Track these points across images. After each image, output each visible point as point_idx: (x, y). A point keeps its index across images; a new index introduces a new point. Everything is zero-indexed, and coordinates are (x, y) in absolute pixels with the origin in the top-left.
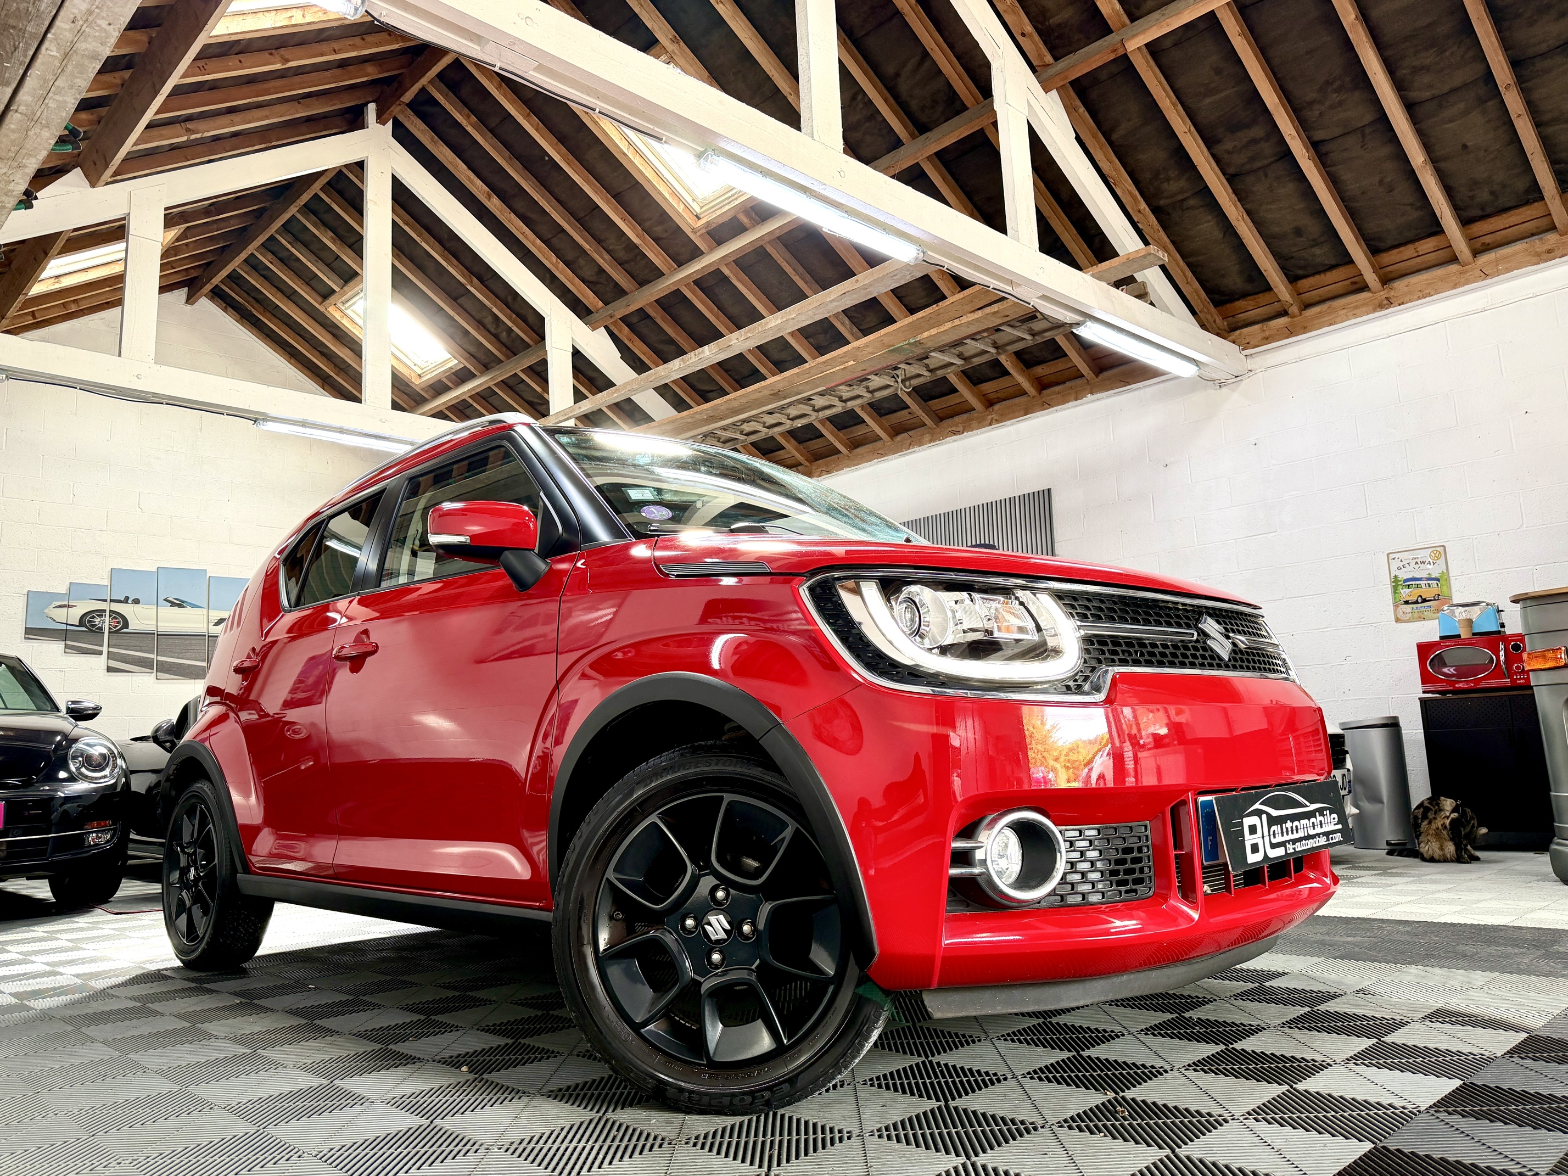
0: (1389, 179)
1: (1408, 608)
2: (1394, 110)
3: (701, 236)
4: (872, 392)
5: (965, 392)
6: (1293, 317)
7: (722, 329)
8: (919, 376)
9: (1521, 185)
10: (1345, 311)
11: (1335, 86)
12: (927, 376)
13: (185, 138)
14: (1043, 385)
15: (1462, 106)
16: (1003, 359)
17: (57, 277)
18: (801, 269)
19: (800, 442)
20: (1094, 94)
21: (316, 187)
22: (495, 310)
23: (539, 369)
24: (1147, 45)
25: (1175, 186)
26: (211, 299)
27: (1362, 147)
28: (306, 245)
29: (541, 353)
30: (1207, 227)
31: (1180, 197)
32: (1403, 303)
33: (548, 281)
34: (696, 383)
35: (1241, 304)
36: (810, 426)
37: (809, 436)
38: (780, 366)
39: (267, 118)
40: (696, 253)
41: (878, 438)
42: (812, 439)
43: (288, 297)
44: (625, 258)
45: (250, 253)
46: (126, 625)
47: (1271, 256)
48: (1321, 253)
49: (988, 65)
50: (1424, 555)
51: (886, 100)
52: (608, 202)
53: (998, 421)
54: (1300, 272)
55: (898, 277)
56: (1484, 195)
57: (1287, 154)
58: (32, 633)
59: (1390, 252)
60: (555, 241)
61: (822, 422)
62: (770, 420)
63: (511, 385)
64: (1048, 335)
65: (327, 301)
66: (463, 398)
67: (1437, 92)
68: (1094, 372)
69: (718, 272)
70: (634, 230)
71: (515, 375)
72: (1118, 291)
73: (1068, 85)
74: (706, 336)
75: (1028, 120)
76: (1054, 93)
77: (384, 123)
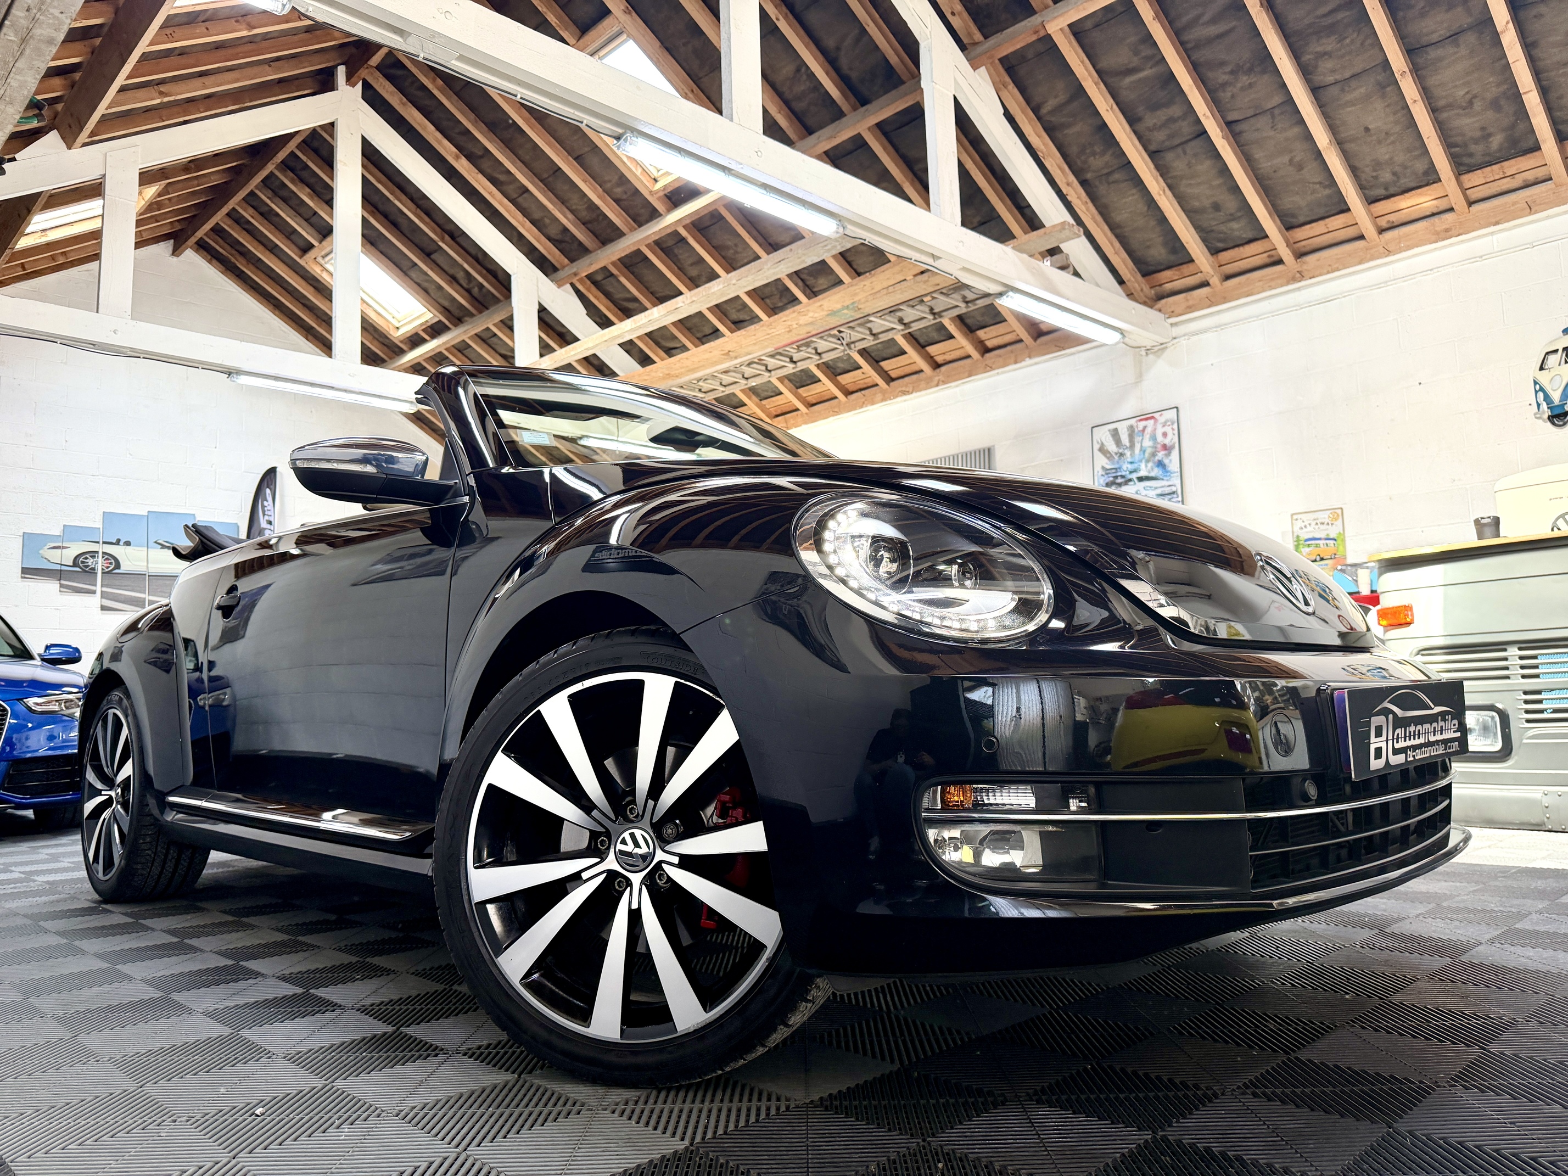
0: (1297, 159)
2: (1299, 93)
3: (659, 199)
4: (819, 354)
5: (913, 355)
6: (1214, 288)
7: (682, 288)
8: (863, 340)
9: (1420, 166)
10: (1261, 283)
11: (1245, 68)
12: (870, 341)
13: (158, 101)
14: (985, 349)
15: (1362, 91)
16: (947, 322)
17: (44, 230)
18: (755, 233)
19: (761, 398)
20: (1022, 71)
21: (292, 146)
22: (466, 266)
23: (509, 323)
24: (1069, 25)
25: (1099, 161)
26: (197, 251)
27: (1273, 127)
28: (285, 200)
29: (509, 308)
30: (1130, 202)
31: (1105, 171)
32: (1314, 277)
33: (515, 241)
34: (660, 340)
35: (1167, 274)
36: (769, 384)
37: (769, 393)
38: (739, 325)
39: (237, 80)
40: (654, 214)
41: (834, 398)
42: (771, 396)
43: (271, 251)
44: (588, 218)
45: (231, 207)
46: (118, 566)
47: (1192, 229)
48: (1238, 228)
49: (916, 43)
50: (1324, 517)
51: (827, 74)
52: (569, 164)
53: (944, 382)
54: (1220, 245)
55: (829, 247)
56: (1386, 176)
57: (1202, 133)
58: (27, 572)
59: (1303, 228)
60: (520, 200)
61: (779, 380)
62: (727, 378)
63: (483, 339)
64: (981, 303)
65: (308, 256)
66: (439, 349)
67: (1338, 77)
68: (1032, 337)
69: (676, 233)
70: (595, 191)
71: (488, 329)
72: (1041, 263)
73: (997, 62)
74: (664, 295)
75: (955, 98)
76: (983, 69)
77: (353, 85)
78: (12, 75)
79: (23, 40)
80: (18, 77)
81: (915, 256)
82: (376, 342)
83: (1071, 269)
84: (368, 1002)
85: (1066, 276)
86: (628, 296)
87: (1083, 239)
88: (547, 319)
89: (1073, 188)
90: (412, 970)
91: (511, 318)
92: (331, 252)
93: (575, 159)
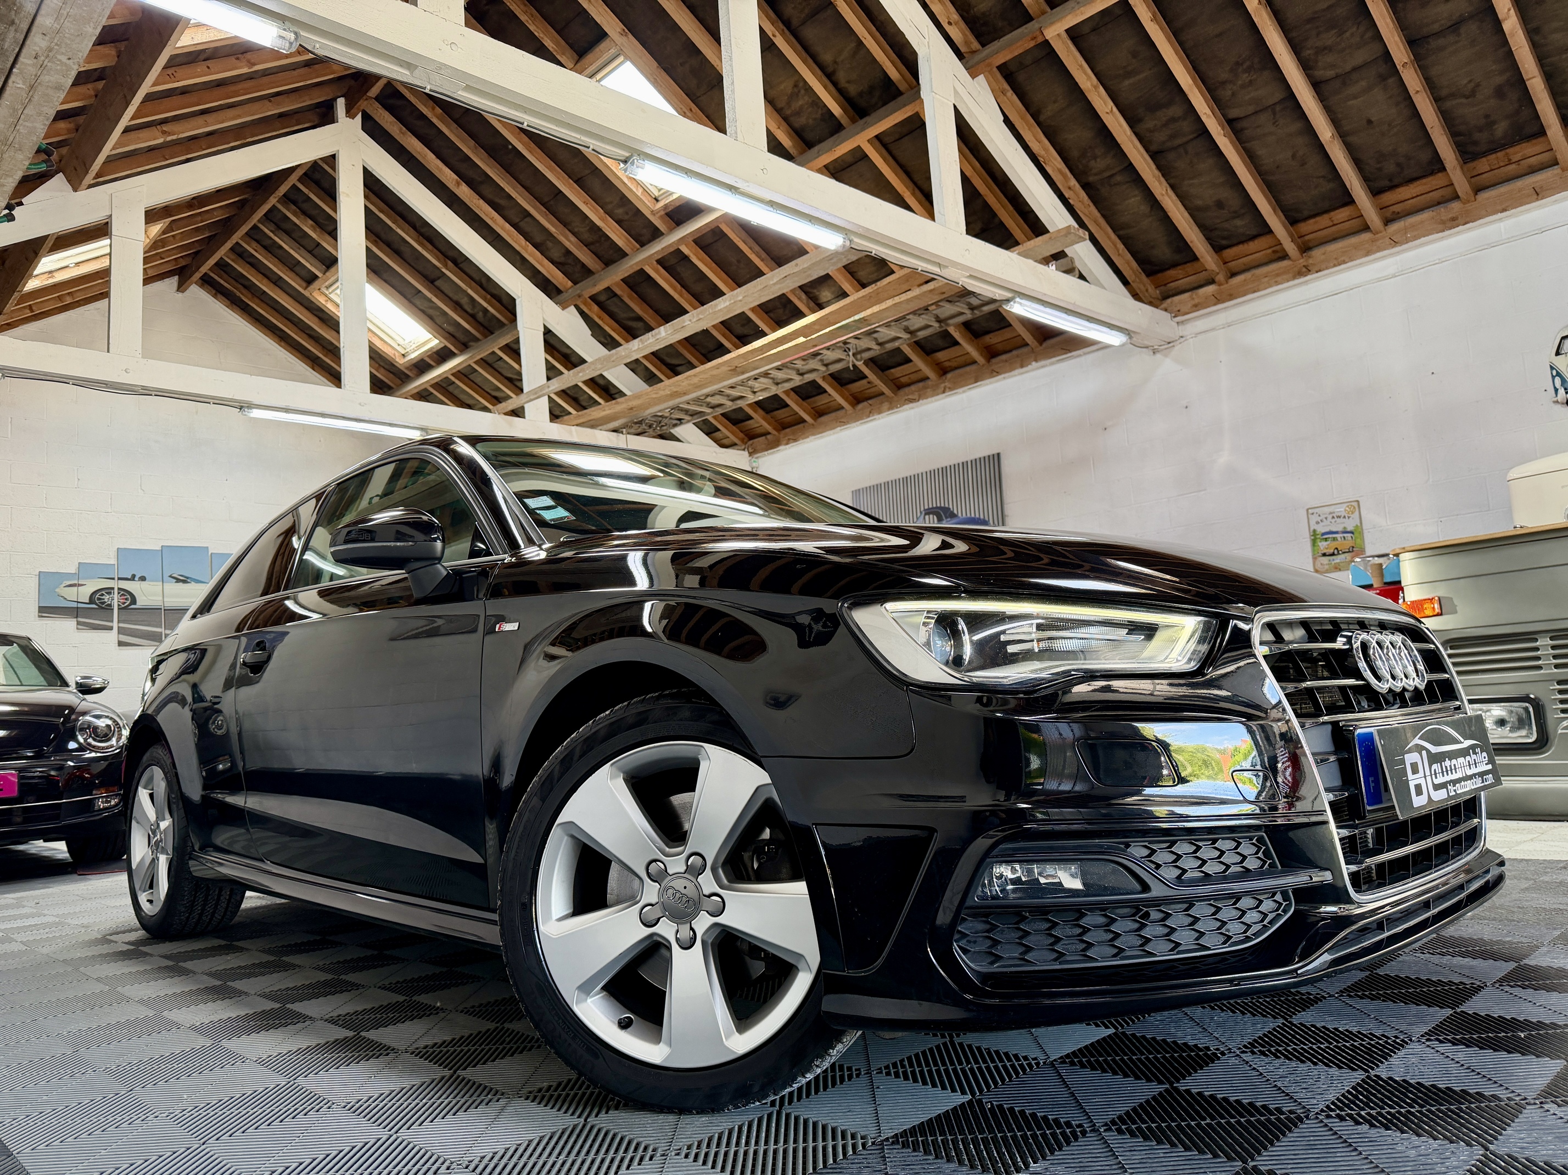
0: (1300, 154)
1: (1325, 560)
2: (1300, 88)
3: (661, 217)
4: (826, 365)
5: (918, 362)
6: (1220, 285)
7: (686, 305)
8: (869, 349)
9: (1425, 156)
10: (1266, 279)
11: (1245, 66)
12: (876, 350)
13: (161, 141)
14: (992, 354)
15: (1364, 83)
16: (951, 330)
17: (50, 272)
18: (757, 248)
19: (768, 411)
20: (1021, 77)
21: (293, 179)
22: (470, 291)
23: (515, 346)
24: (1067, 31)
25: (1100, 164)
26: (201, 286)
27: (1274, 123)
28: (288, 233)
29: (514, 332)
30: (1133, 203)
31: (1107, 174)
32: (1320, 271)
34: (665, 358)
35: (1172, 273)
36: (776, 397)
37: (776, 406)
38: (744, 340)
39: (239, 116)
40: (656, 234)
41: (841, 408)
42: (778, 409)
43: (275, 283)
44: (590, 239)
45: (234, 242)
46: (134, 601)
47: (1197, 228)
48: (1242, 225)
49: (915, 54)
50: (1341, 510)
51: (825, 87)
52: (570, 188)
53: (951, 389)
54: (1224, 242)
55: (835, 260)
56: (1390, 167)
57: (1204, 132)
58: (45, 611)
59: (1306, 222)
60: (522, 224)
61: (786, 392)
62: (735, 393)
63: (489, 363)
64: (986, 309)
65: (312, 287)
66: (445, 376)
67: (1339, 71)
68: (1038, 341)
69: (678, 251)
70: (596, 213)
71: (493, 353)
72: (1046, 267)
73: (995, 69)
74: (671, 312)
75: (955, 107)
76: (981, 78)
77: (353, 117)
78: (21, 121)
79: (32, 87)
80: (27, 124)
81: (921, 265)
82: (382, 370)
83: (1077, 272)
84: (421, 1044)
85: (1072, 280)
86: (632, 315)
87: (1088, 244)
88: (552, 341)
89: (1075, 192)
90: (460, 1008)
91: (517, 341)
92: (337, 280)
93: (575, 182)
